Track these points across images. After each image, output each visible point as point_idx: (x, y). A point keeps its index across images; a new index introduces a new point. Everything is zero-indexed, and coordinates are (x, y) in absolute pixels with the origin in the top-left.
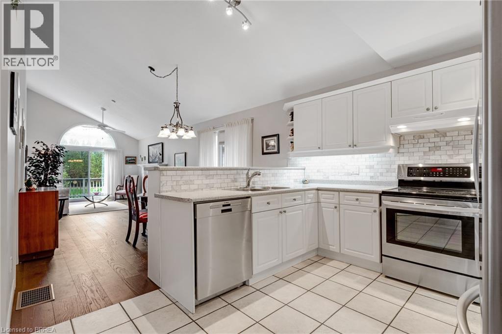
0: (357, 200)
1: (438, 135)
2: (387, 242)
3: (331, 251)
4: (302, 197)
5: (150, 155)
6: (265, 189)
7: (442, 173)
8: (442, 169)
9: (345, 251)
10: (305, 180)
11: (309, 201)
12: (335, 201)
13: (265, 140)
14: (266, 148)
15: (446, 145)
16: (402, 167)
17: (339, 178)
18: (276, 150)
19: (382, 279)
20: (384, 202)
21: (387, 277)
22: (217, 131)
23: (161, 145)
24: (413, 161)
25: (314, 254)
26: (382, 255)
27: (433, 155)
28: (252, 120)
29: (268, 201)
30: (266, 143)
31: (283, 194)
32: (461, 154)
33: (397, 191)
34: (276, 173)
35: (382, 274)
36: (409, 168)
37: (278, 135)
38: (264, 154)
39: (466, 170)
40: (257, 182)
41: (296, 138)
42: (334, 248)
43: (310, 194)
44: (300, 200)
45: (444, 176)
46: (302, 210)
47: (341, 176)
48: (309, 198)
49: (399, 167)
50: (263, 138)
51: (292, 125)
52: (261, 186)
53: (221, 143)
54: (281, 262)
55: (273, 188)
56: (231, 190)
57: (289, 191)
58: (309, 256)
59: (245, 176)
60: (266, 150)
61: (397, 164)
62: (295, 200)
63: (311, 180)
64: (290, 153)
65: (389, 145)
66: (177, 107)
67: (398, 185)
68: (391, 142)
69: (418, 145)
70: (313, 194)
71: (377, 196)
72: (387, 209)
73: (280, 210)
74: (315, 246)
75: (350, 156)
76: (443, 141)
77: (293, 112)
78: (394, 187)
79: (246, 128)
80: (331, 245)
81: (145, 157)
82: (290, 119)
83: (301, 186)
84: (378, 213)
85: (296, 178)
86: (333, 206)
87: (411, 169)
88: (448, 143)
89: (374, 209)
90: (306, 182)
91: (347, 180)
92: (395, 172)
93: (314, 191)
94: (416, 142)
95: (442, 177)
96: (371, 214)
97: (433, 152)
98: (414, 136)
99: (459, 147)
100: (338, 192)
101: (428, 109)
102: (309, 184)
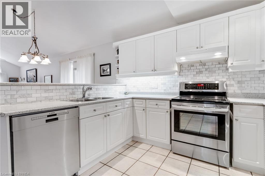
0: (157, 104)
1: (201, 65)
2: (174, 131)
3: (141, 138)
4: (122, 104)
5: (28, 77)
6: (96, 99)
7: (203, 87)
8: (204, 85)
9: (149, 137)
10: (126, 92)
11: (127, 106)
12: (143, 105)
13: (102, 67)
14: (103, 72)
15: (206, 71)
16: (181, 84)
17: (146, 91)
18: (109, 74)
19: (172, 155)
20: (172, 106)
21: (174, 153)
22: (72, 61)
23: (35, 70)
24: (188, 80)
25: (131, 140)
26: (171, 140)
27: (198, 76)
28: (94, 54)
29: (94, 109)
30: (103, 69)
31: (107, 103)
32: (213, 76)
33: (179, 98)
34: (107, 88)
35: (171, 151)
36: (185, 84)
37: (110, 64)
38: (101, 76)
39: (216, 85)
40: (92, 94)
41: (120, 66)
42: (142, 136)
43: (127, 102)
44: (120, 106)
45: (205, 89)
46: (122, 113)
47: (147, 89)
48: (126, 104)
49: (180, 83)
50: (101, 66)
51: (118, 57)
52: (94, 97)
53: (75, 69)
54: (106, 152)
55: (103, 98)
56: (67, 101)
57: (114, 100)
58: (127, 142)
59: (82, 90)
60: (103, 73)
61: (179, 82)
62: (116, 106)
63: (130, 92)
64: (117, 75)
65: (175, 70)
66: (35, 41)
67: (179, 94)
68: (176, 68)
69: (190, 71)
70: (130, 101)
71: (169, 102)
72: (175, 110)
73: (105, 114)
74: (131, 135)
75: (152, 77)
76: (204, 68)
77: (118, 49)
78: (177, 96)
79: (90, 59)
80: (141, 134)
81: (24, 79)
82: (117, 53)
83: (123, 97)
84: (169, 112)
85: (121, 91)
86: (142, 109)
87: (187, 85)
88: (206, 70)
89: (167, 110)
90: (126, 93)
91: (151, 92)
92: (178, 87)
93: (131, 99)
94: (189, 69)
95: (203, 89)
96: (165, 113)
97: (198, 75)
98: (188, 65)
99: (213, 72)
100: (145, 100)
101: (197, 48)
102: (129, 95)
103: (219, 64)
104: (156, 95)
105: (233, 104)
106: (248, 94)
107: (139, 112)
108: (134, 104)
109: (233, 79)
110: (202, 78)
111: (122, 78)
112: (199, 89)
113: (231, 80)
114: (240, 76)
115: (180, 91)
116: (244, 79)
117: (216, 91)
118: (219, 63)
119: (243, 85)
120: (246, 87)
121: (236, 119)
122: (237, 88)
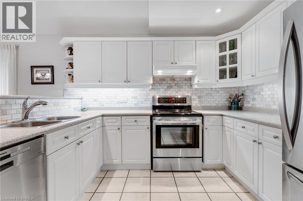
0: (136, 121)
1: (171, 79)
2: (156, 148)
3: (115, 164)
4: (93, 124)
7: (174, 101)
8: (175, 99)
9: (126, 161)
10: (83, 108)
11: (98, 126)
12: (118, 124)
13: (35, 70)
18: (50, 81)
19: (154, 174)
20: (154, 121)
24: (159, 94)
26: (152, 158)
27: (169, 91)
31: (79, 125)
32: (181, 91)
34: (58, 103)
35: (151, 170)
37: (53, 66)
38: (35, 83)
39: (184, 99)
41: (75, 71)
42: (117, 161)
43: (98, 120)
44: (92, 127)
46: (93, 136)
47: (114, 104)
48: (97, 124)
49: (153, 97)
50: (33, 67)
57: (84, 120)
60: (37, 80)
61: (152, 95)
62: (89, 127)
63: (88, 108)
65: (150, 83)
68: (152, 81)
69: (162, 85)
71: (149, 117)
72: (156, 126)
73: (77, 141)
76: (174, 83)
77: (72, 47)
80: (115, 160)
82: (69, 53)
84: (150, 129)
85: (76, 107)
86: (117, 128)
87: (160, 99)
88: (175, 85)
89: (148, 127)
90: (85, 110)
91: (119, 107)
92: (150, 101)
93: (101, 117)
94: (161, 83)
95: (175, 103)
96: (145, 130)
97: (169, 89)
98: (160, 79)
99: (181, 87)
100: (121, 117)
101: (172, 63)
102: (88, 112)
103: (185, 81)
104: (125, 110)
105: (204, 115)
106: (205, 106)
107: (111, 133)
108: (105, 122)
109: (195, 94)
110: (172, 93)
111: (74, 89)
112: (171, 103)
113: (194, 95)
114: (199, 92)
115: (153, 106)
116: (202, 95)
117: (185, 105)
118: (185, 79)
119: (202, 99)
120: (204, 101)
121: (206, 128)
122: (198, 102)
